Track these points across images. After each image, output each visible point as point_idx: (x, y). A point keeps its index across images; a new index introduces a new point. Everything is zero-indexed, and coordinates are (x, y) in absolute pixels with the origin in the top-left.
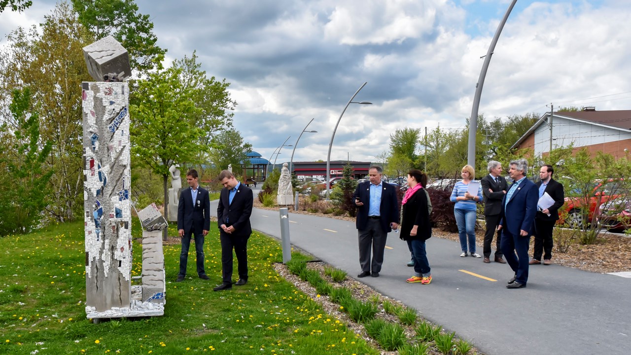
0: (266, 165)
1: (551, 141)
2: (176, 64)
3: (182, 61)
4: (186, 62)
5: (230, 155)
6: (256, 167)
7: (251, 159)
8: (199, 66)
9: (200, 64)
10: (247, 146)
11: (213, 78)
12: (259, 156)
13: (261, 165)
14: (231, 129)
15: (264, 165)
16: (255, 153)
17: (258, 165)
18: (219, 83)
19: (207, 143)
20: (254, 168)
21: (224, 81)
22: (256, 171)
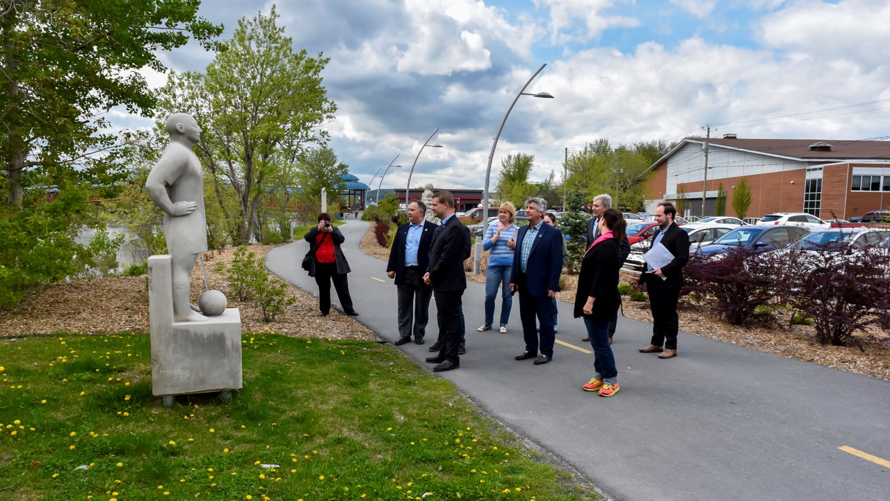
0: (364, 190)
1: (706, 170)
2: (245, 26)
3: (255, 20)
4: (261, 23)
5: (320, 178)
6: (353, 192)
7: (346, 183)
8: (282, 30)
9: (283, 28)
10: (342, 167)
11: (304, 52)
12: (356, 180)
13: (358, 190)
14: (327, 140)
15: (361, 190)
16: (351, 176)
17: (355, 190)
18: (312, 60)
19: (294, 157)
20: (349, 194)
21: (321, 56)
22: (352, 197)
